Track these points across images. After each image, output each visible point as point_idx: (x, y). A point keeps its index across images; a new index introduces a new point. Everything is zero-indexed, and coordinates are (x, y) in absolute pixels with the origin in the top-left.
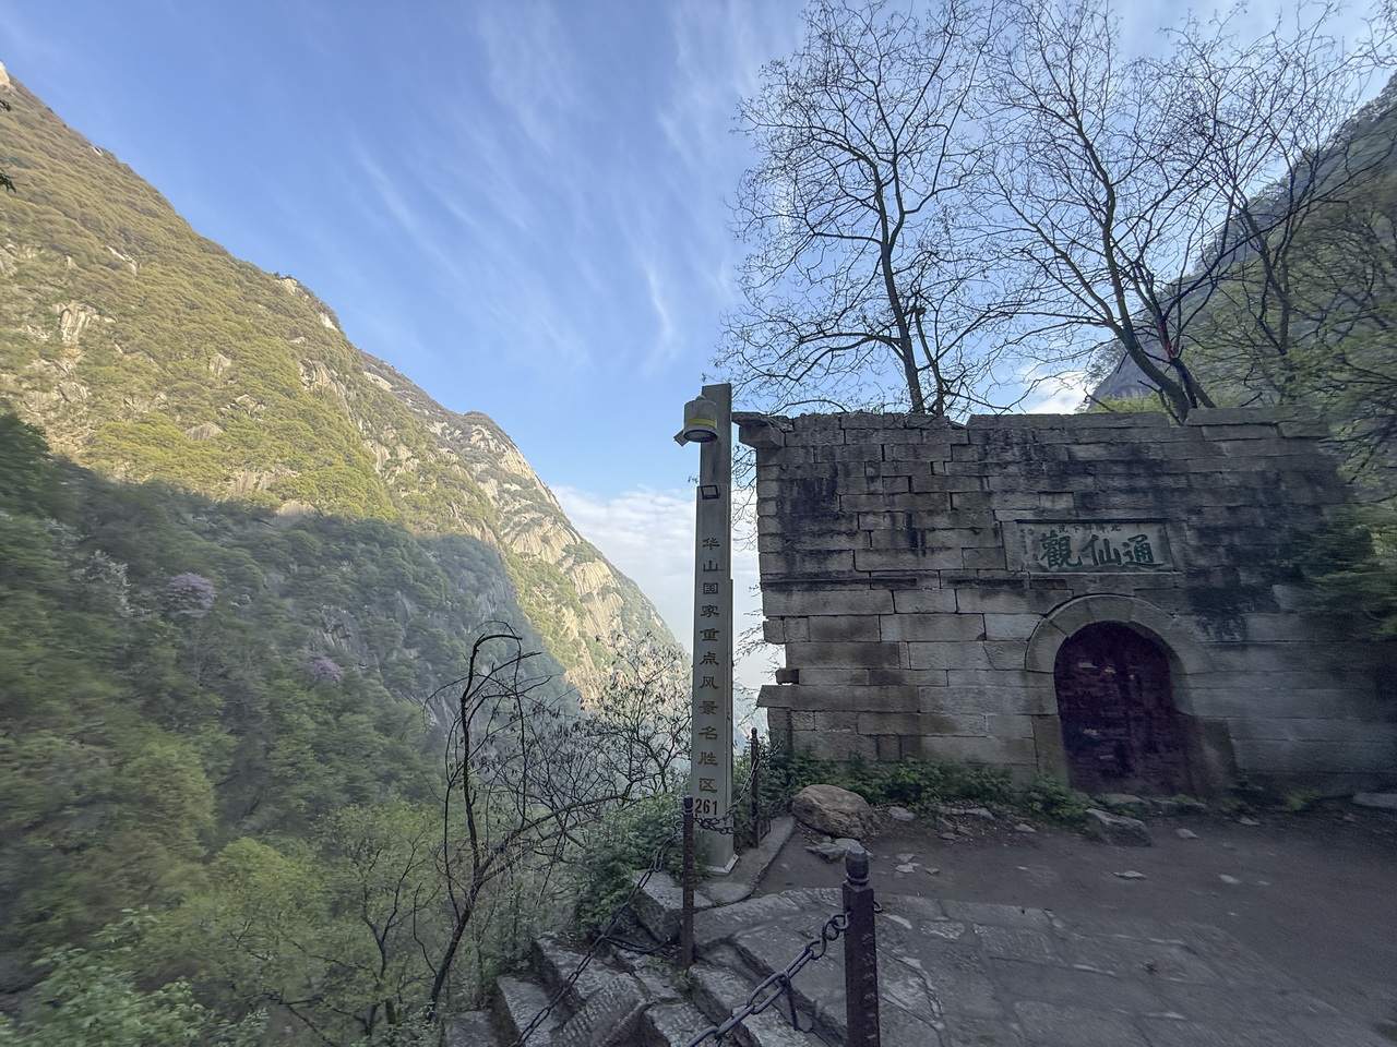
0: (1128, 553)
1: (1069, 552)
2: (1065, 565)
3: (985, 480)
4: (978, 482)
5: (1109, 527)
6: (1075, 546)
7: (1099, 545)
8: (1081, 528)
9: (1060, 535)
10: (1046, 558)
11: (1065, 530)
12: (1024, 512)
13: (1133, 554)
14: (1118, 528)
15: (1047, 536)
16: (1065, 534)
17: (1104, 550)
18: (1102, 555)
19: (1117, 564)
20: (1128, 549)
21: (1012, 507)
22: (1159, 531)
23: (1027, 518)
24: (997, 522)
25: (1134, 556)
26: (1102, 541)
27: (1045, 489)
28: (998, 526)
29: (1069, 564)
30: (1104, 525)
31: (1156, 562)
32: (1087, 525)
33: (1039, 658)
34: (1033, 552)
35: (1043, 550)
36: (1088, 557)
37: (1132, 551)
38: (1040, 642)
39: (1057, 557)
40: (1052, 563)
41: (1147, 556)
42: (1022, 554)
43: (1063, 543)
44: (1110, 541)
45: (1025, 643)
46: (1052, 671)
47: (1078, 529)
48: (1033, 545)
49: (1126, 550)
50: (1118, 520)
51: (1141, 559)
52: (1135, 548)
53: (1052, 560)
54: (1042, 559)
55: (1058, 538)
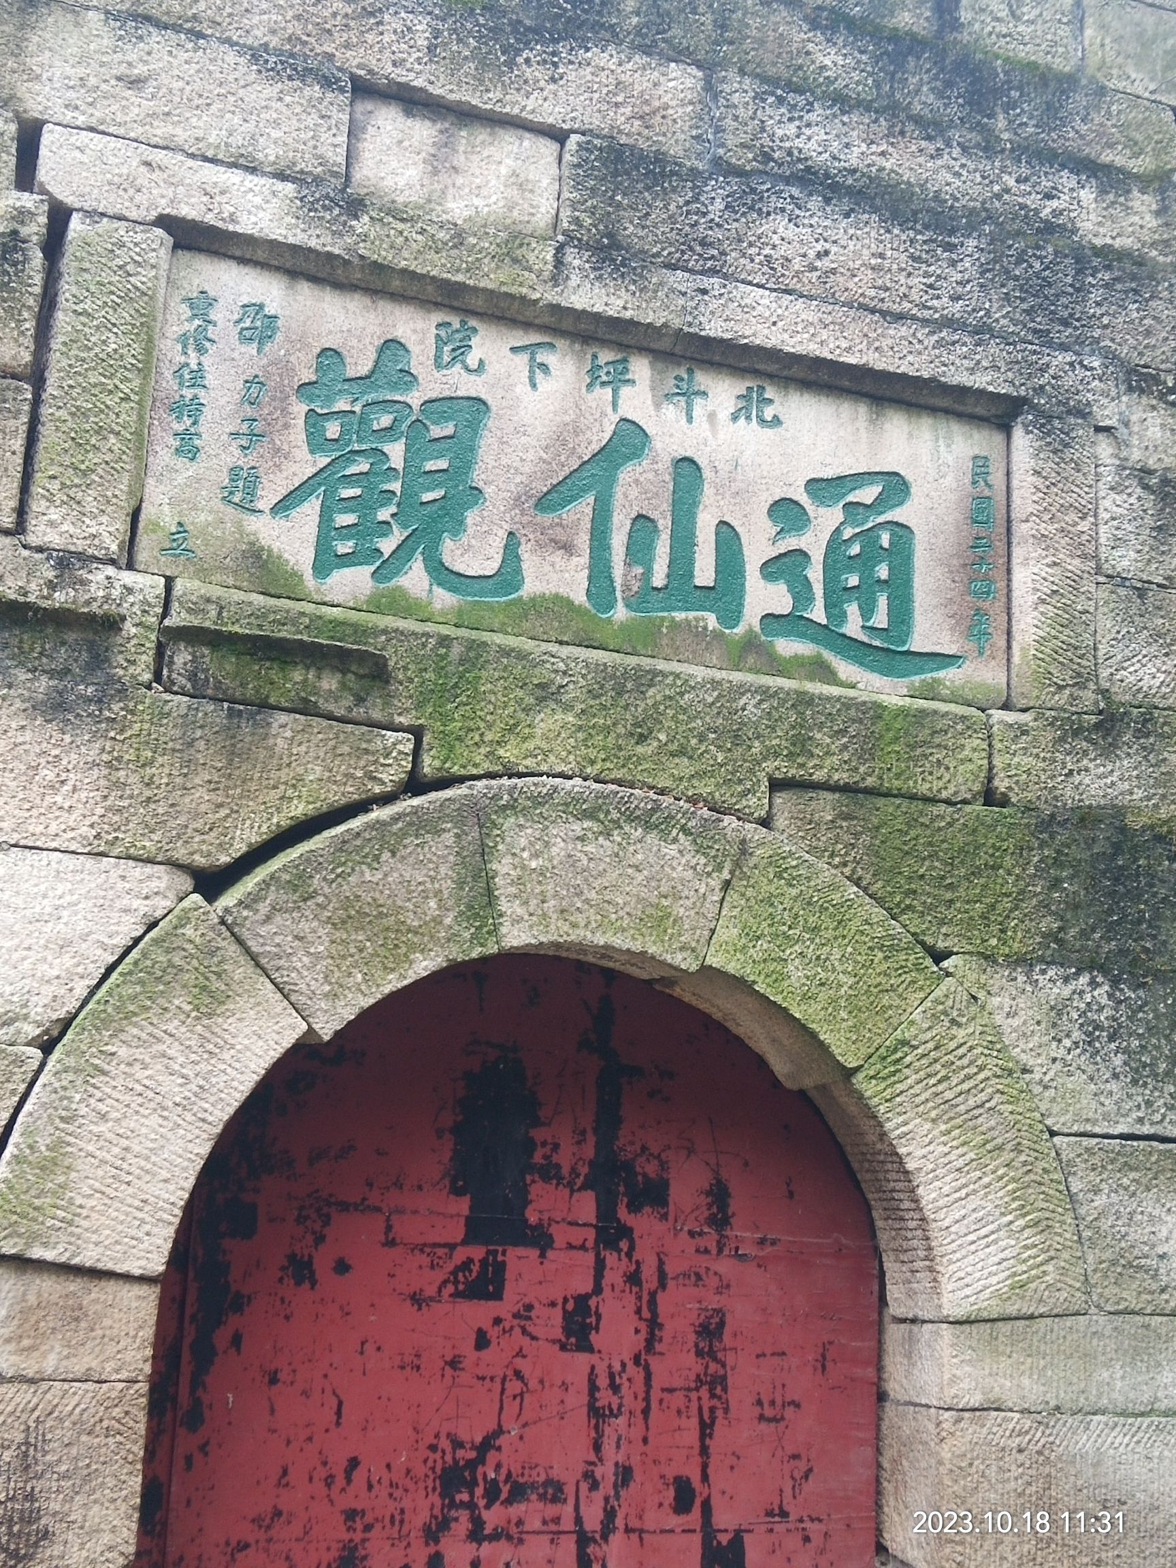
0: (787, 567)
1: (464, 495)
2: (416, 579)
5: (723, 392)
6: (505, 466)
7: (640, 487)
8: (563, 367)
10: (310, 509)
11: (472, 360)
12: (234, 177)
13: (815, 574)
14: (769, 413)
15: (351, 373)
16: (465, 384)
17: (664, 524)
18: (650, 547)
19: (712, 621)
20: (791, 542)
21: (161, 131)
22: (980, 467)
23: (246, 226)
24: (27, 200)
25: (818, 590)
26: (665, 464)
27: (402, 76)
28: (35, 229)
29: (441, 573)
30: (703, 379)
31: (919, 642)
32: (605, 356)
33: (84, 1165)
34: (233, 456)
35: (302, 452)
36: (567, 548)
37: (817, 556)
38: (123, 1052)
39: (384, 514)
40: (344, 547)
41: (882, 602)
42: (163, 455)
43: (436, 431)
44: (707, 473)
45: (20, 1061)
46: (157, 1265)
47: (544, 367)
48: (249, 411)
49: (782, 547)
50: (773, 354)
51: (852, 609)
52: (835, 543)
53: (346, 532)
54: (283, 506)
55: (415, 398)
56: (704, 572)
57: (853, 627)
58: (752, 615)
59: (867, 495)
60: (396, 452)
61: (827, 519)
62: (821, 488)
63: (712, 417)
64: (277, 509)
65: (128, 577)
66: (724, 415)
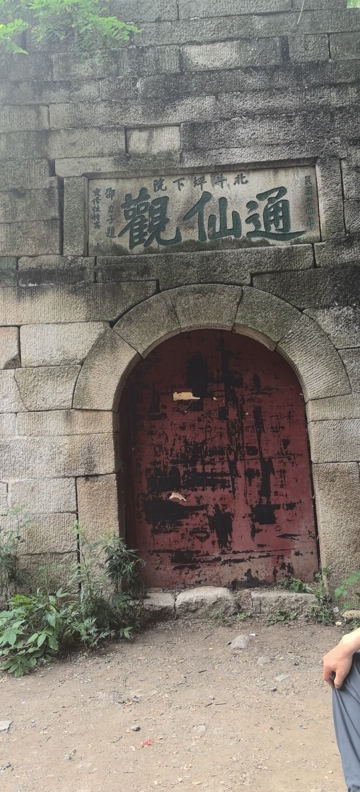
0: (252, 219)
1: (165, 221)
2: (154, 244)
3: (44, 110)
4: (32, 113)
5: (231, 178)
6: (174, 211)
7: (210, 208)
8: (187, 183)
9: (154, 196)
10: (128, 233)
11: (163, 188)
12: (98, 160)
13: (261, 219)
14: (244, 180)
15: (134, 199)
16: (162, 194)
17: (218, 216)
18: (214, 223)
19: (233, 237)
20: (254, 212)
21: (81, 154)
22: (308, 179)
23: (103, 170)
24: (53, 178)
25: (262, 223)
26: (216, 201)
27: (136, 122)
28: (55, 184)
29: (161, 242)
30: (225, 176)
31: (293, 229)
32: (198, 177)
33: (92, 388)
34: (108, 225)
35: (124, 221)
36: (193, 228)
37: (261, 214)
38: (97, 363)
39: (145, 230)
40: (136, 241)
41: (281, 222)
42: (92, 229)
43: (156, 207)
44: (228, 200)
45: (76, 368)
46: (110, 407)
47: (182, 185)
48: (110, 214)
49: (251, 214)
50: (242, 164)
51: (273, 226)
52: (266, 209)
53: (137, 237)
54: (121, 235)
55: (150, 201)
56: (230, 225)
57: (273, 230)
58: (244, 233)
59: (275, 194)
60: (146, 215)
61: (263, 204)
62: (260, 196)
63: (228, 185)
64: (119, 236)
65: (86, 259)
66: (231, 184)
